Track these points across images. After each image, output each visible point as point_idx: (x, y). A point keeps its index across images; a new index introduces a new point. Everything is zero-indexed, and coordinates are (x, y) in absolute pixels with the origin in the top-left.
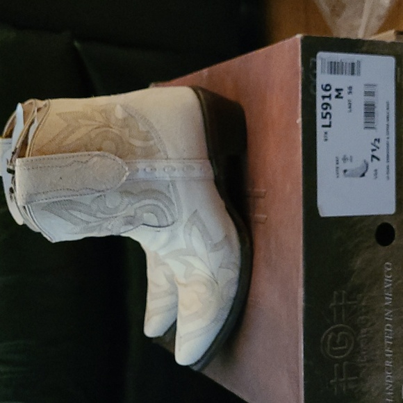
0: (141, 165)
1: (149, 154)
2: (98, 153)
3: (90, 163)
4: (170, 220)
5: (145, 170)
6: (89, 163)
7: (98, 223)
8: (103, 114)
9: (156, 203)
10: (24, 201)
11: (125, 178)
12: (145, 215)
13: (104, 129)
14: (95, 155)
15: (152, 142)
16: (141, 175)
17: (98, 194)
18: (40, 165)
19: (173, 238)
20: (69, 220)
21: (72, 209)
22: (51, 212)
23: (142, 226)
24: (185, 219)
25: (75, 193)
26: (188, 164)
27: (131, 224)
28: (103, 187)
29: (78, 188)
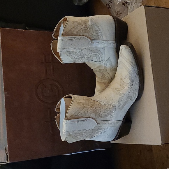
1: (98, 38)
4: (101, 60)
5: (96, 43)
6: (80, 40)
7: (79, 59)
8: (85, 23)
9: (98, 54)
11: (90, 46)
12: (93, 57)
13: (85, 29)
14: (82, 37)
15: (99, 34)
17: (81, 50)
20: (71, 57)
21: (72, 54)
22: (66, 54)
23: (92, 61)
24: (106, 60)
25: (75, 49)
26: (109, 42)
27: (89, 60)
28: (83, 48)
29: (76, 47)
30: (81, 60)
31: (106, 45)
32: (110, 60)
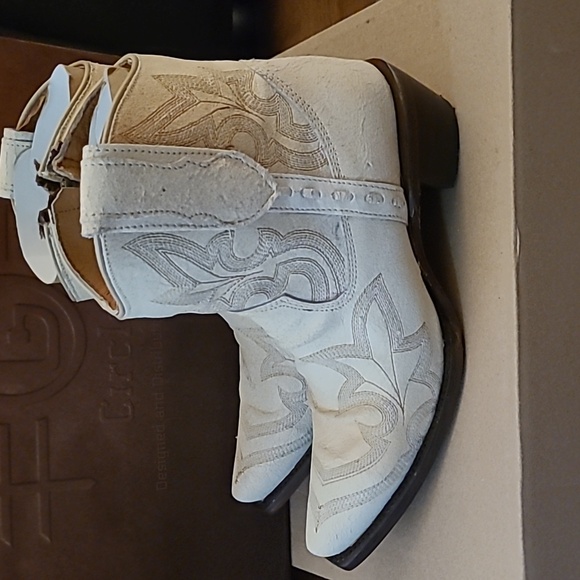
0: (296, 182)
1: (310, 166)
2: (225, 152)
3: (214, 169)
4: (333, 290)
5: (301, 192)
6: (212, 169)
7: (212, 286)
8: (233, 86)
9: (314, 256)
10: (97, 227)
11: (270, 204)
12: (291, 276)
13: (236, 112)
14: (222, 157)
15: (313, 146)
16: (294, 202)
17: (222, 229)
18: (130, 161)
19: (331, 324)
20: (165, 274)
21: (179, 254)
22: (138, 254)
23: (284, 298)
24: (359, 289)
25: (186, 221)
26: (373, 190)
27: (266, 293)
28: (233, 217)
29: (192, 212)
30: (227, 297)
31: (354, 205)
32: (383, 289)
